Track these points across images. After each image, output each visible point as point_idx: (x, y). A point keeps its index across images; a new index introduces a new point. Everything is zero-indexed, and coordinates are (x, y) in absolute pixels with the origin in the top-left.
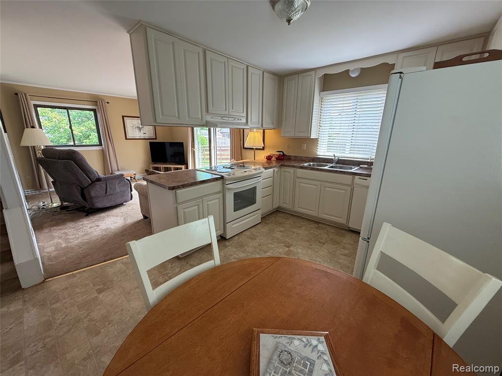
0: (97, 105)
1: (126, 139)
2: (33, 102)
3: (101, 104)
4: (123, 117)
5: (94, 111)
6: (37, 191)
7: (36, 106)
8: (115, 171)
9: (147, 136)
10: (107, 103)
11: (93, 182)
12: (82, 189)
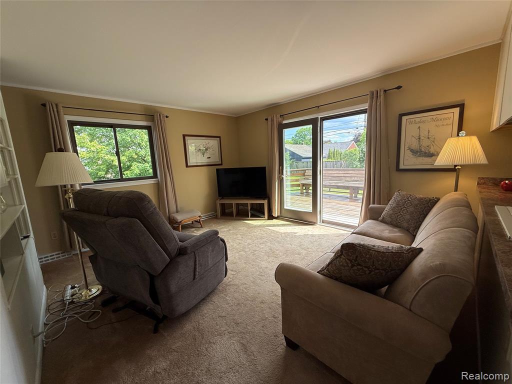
0: (153, 121)
1: (187, 166)
2: (68, 118)
3: (159, 118)
4: (184, 136)
5: (148, 128)
6: (66, 254)
7: (72, 124)
8: (174, 213)
9: (211, 161)
10: (167, 117)
11: (172, 260)
12: (152, 278)
